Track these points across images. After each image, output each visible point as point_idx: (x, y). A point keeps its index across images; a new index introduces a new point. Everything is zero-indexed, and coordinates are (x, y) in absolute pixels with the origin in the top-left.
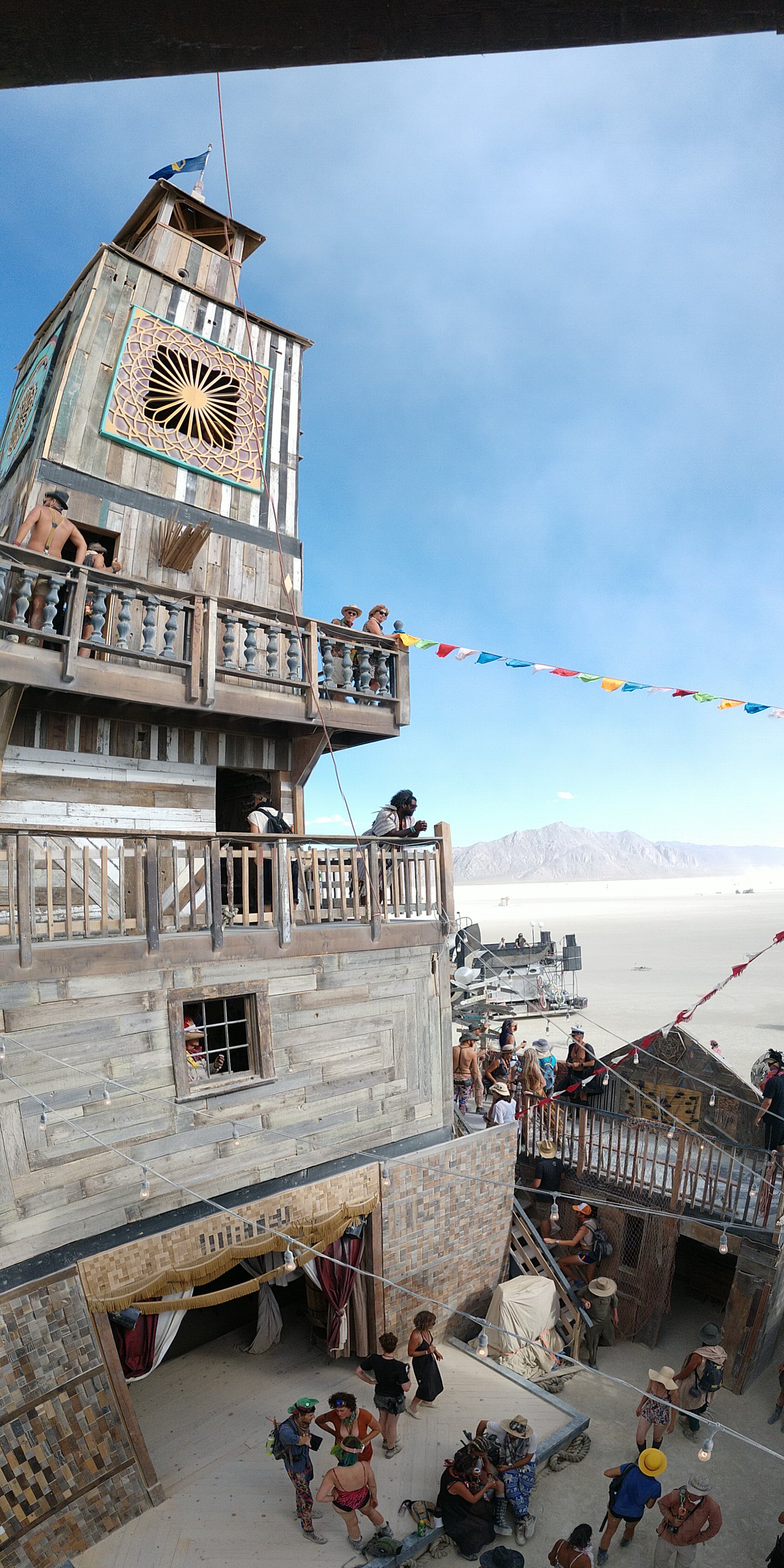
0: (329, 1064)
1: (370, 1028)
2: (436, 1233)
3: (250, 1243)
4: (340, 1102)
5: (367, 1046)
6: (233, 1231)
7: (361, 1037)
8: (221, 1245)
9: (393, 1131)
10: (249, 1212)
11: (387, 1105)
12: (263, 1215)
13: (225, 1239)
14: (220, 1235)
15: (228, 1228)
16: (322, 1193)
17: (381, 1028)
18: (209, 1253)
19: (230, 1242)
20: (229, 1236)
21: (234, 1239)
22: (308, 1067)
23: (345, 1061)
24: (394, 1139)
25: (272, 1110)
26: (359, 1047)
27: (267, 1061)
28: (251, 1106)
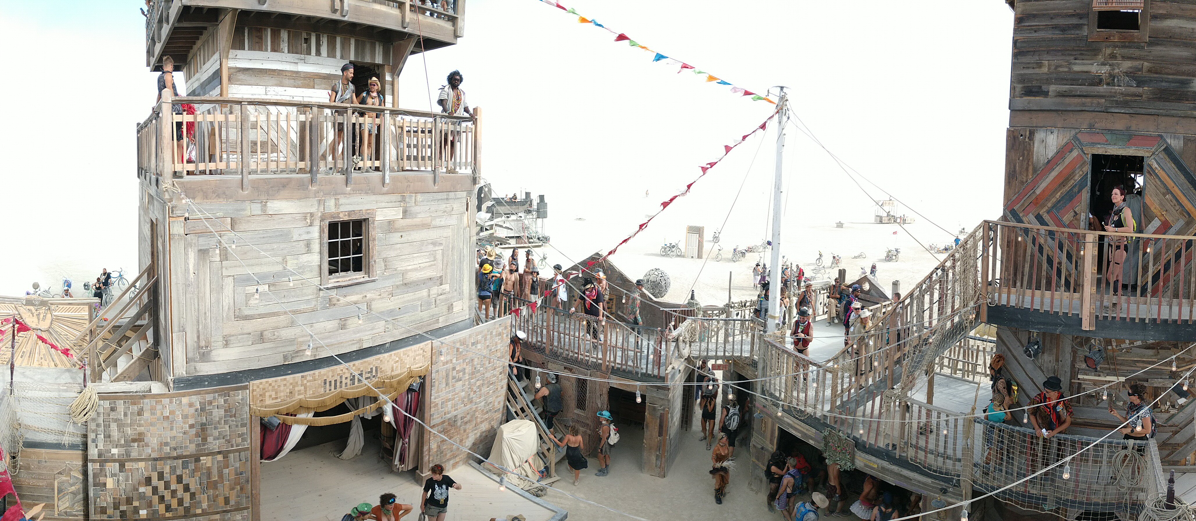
0: (407, 271)
1: (431, 247)
2: (463, 390)
3: (352, 388)
4: (412, 298)
5: (428, 260)
6: (344, 379)
7: (425, 254)
8: (335, 388)
9: (441, 319)
10: (354, 368)
11: (438, 302)
12: (362, 371)
13: (338, 384)
14: (336, 381)
15: (341, 377)
16: (397, 359)
17: (437, 248)
18: (328, 391)
19: (341, 387)
20: (341, 382)
21: (344, 385)
22: (395, 272)
23: (416, 270)
24: (441, 325)
25: (374, 300)
26: (424, 261)
27: (373, 266)
28: (362, 296)
